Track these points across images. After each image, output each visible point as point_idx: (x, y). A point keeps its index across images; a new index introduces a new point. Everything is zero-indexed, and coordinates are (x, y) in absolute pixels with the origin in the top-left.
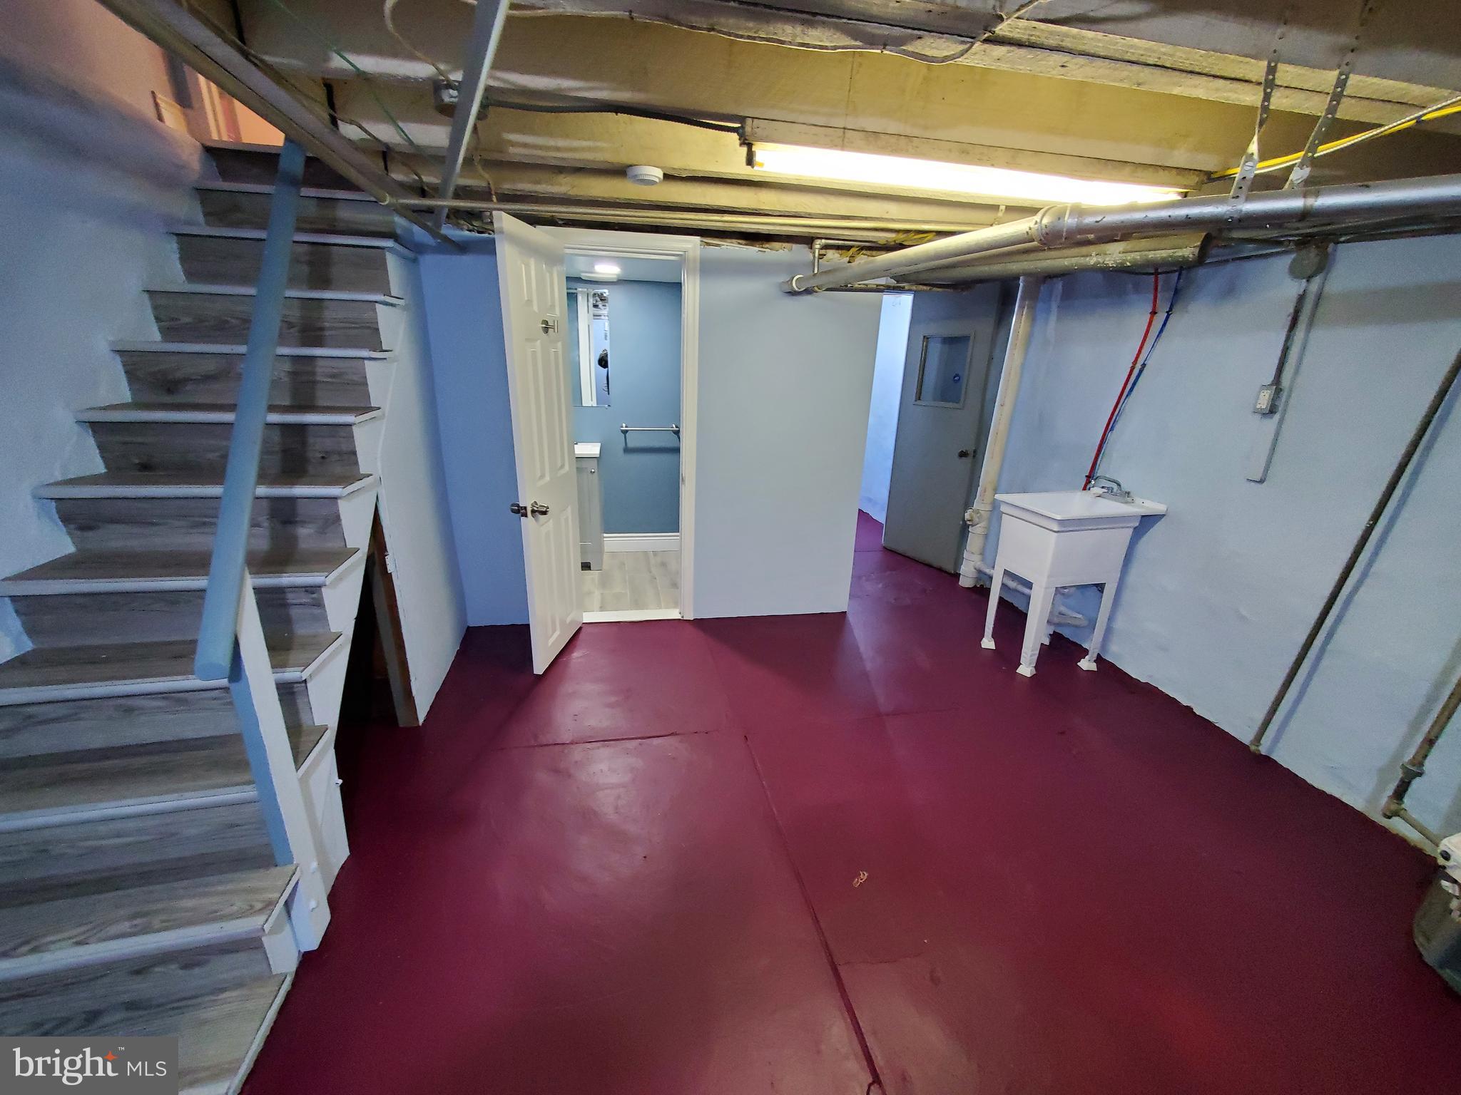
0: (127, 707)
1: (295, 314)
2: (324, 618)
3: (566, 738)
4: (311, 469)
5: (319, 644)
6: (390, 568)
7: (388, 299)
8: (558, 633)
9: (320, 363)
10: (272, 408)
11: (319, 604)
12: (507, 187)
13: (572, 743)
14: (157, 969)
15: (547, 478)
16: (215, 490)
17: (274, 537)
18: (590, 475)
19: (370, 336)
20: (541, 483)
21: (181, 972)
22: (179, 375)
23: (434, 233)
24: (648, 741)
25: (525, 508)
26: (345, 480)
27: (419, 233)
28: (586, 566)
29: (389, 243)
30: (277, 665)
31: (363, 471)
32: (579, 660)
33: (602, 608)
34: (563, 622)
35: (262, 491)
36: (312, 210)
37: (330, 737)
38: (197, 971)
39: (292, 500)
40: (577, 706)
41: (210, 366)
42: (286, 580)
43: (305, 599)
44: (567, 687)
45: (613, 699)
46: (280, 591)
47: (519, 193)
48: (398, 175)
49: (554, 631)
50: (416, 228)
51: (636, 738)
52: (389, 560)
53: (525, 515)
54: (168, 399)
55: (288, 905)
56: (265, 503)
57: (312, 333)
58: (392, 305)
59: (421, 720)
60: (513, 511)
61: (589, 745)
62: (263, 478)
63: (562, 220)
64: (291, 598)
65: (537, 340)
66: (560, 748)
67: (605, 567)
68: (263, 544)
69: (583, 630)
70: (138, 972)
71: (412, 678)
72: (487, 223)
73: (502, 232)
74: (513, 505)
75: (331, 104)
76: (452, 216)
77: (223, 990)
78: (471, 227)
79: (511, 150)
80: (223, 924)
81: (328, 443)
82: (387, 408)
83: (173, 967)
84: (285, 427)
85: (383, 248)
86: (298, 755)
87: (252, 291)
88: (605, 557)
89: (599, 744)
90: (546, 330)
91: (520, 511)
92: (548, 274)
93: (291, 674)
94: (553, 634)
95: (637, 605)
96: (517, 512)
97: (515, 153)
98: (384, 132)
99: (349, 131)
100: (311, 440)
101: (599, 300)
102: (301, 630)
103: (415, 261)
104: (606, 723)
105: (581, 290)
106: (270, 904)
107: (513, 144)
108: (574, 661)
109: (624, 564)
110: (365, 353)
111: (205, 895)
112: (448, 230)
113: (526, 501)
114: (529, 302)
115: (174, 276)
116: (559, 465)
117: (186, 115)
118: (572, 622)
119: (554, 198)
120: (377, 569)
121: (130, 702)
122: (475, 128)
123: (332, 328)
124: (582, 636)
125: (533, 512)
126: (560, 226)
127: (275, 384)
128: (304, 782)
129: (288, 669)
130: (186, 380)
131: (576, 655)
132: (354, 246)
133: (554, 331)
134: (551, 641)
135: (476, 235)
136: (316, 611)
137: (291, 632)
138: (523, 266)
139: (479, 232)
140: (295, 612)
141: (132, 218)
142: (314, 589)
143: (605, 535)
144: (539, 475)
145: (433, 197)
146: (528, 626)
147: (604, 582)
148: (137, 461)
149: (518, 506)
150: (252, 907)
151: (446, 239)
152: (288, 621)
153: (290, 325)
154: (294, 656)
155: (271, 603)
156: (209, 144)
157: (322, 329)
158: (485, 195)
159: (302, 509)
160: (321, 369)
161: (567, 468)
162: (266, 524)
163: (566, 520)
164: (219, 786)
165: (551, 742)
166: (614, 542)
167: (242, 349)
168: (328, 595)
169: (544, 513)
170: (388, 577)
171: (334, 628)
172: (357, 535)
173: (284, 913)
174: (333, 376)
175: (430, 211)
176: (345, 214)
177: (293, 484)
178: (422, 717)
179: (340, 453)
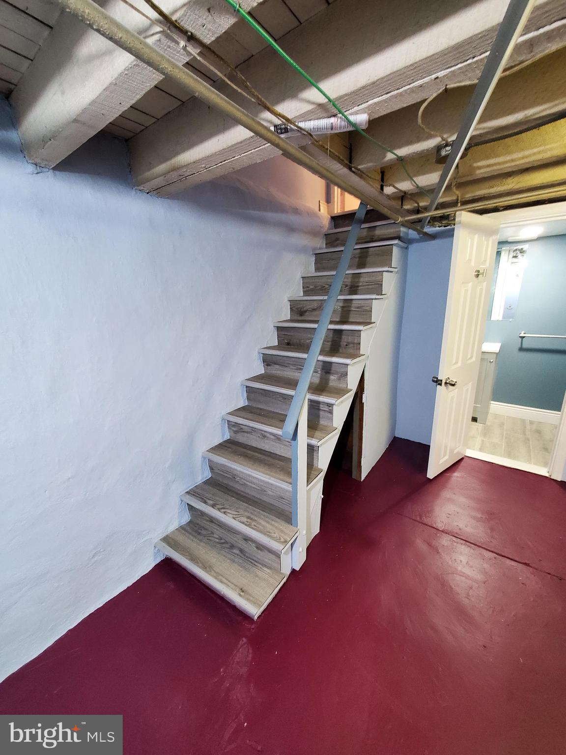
0: (264, 435)
1: (349, 281)
2: (331, 419)
3: (440, 526)
4: (341, 350)
5: (328, 430)
6: (364, 400)
7: (390, 269)
8: (447, 457)
9: (354, 302)
10: (331, 322)
11: (331, 412)
12: (469, 196)
13: (443, 531)
14: (249, 542)
15: (459, 364)
16: (305, 356)
17: (321, 378)
18: (489, 364)
19: (377, 288)
20: (456, 366)
21: (255, 548)
22: (305, 309)
23: (419, 232)
24: (501, 558)
25: (441, 381)
26: (353, 356)
27: (413, 234)
28: (474, 419)
29: (396, 242)
30: (310, 435)
31: (361, 353)
32: (458, 479)
33: (481, 450)
34: (452, 451)
35: (321, 358)
36: (364, 233)
37: (322, 475)
38: (259, 551)
39: (331, 363)
40: (450, 508)
41: (315, 305)
42: (322, 399)
43: (326, 409)
44: (446, 494)
45: (479, 516)
46: (318, 403)
47: (476, 197)
48: (407, 207)
49: (445, 456)
50: (411, 231)
51: (492, 552)
52: (364, 396)
53: (440, 384)
54: (300, 318)
55: (292, 545)
56: (321, 363)
57: (353, 289)
58: (392, 272)
59: (362, 479)
60: (433, 381)
61: (454, 539)
62: (322, 352)
63: (502, 207)
64: (322, 407)
65: (470, 282)
66: (434, 531)
67: (488, 423)
68: (317, 380)
69: (464, 460)
70: (245, 540)
71: (363, 457)
72: (451, 220)
73: (460, 223)
74: (434, 377)
75: (382, 180)
76: (431, 221)
77: (265, 566)
78: (440, 225)
79: (478, 172)
80: (271, 540)
81: (350, 339)
82: (378, 323)
83: (254, 545)
84: (335, 331)
85: (392, 245)
86: (309, 480)
87: (334, 273)
88: (489, 416)
89: (462, 541)
90: (477, 276)
91: (438, 382)
92: (485, 243)
93: (314, 442)
94: (444, 457)
95: (509, 455)
96: (436, 382)
97: (480, 173)
98: (405, 186)
99: (389, 190)
100: (343, 337)
101: (519, 252)
102: (323, 422)
103: (407, 248)
104: (469, 529)
105: (505, 248)
106: (286, 542)
107: (480, 168)
108: (455, 478)
109: (504, 424)
110: (374, 296)
111: (268, 522)
112: (428, 229)
113: (442, 376)
114: (470, 260)
115: (311, 271)
116: (469, 357)
117: (328, 206)
118: (458, 453)
119: (502, 194)
120: (358, 401)
121: (266, 434)
122: (457, 166)
123: (362, 286)
124: (462, 464)
125: (446, 383)
126: (501, 211)
127: (335, 311)
128: (308, 492)
129: (313, 439)
130: (306, 311)
131: (457, 475)
132: (379, 246)
133: (483, 276)
134: (441, 461)
135: (443, 228)
136: (329, 415)
137: (319, 422)
138: (470, 240)
139: (445, 226)
140: (322, 413)
141: (303, 250)
142: (330, 405)
143: (492, 402)
144: (454, 362)
145: (422, 212)
146: (429, 446)
147: (486, 433)
148: (286, 342)
149: (437, 378)
150: (280, 539)
151: (426, 234)
152: (318, 417)
153: (346, 286)
154: (318, 434)
155: (314, 408)
156: (333, 215)
157: (358, 286)
158: (454, 204)
159: (334, 368)
160: (355, 304)
161: (474, 359)
162: (320, 372)
163: (467, 390)
164: (281, 480)
165: (430, 524)
166: (498, 408)
167: (326, 298)
168: (335, 409)
169: (453, 385)
170: (362, 404)
171: (334, 425)
172: (352, 384)
173: (290, 547)
174: (358, 308)
175: (420, 221)
176: (378, 232)
177: (332, 356)
178: (363, 477)
179: (354, 343)
